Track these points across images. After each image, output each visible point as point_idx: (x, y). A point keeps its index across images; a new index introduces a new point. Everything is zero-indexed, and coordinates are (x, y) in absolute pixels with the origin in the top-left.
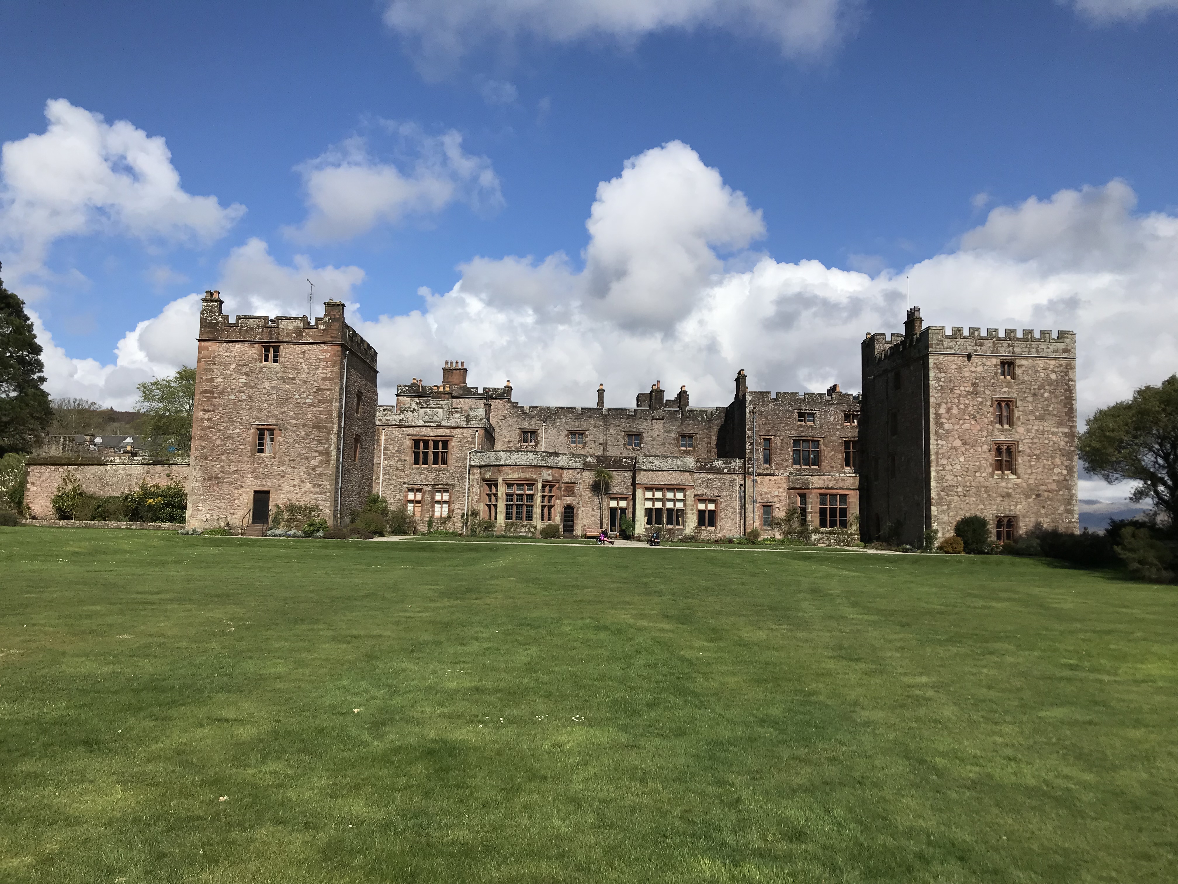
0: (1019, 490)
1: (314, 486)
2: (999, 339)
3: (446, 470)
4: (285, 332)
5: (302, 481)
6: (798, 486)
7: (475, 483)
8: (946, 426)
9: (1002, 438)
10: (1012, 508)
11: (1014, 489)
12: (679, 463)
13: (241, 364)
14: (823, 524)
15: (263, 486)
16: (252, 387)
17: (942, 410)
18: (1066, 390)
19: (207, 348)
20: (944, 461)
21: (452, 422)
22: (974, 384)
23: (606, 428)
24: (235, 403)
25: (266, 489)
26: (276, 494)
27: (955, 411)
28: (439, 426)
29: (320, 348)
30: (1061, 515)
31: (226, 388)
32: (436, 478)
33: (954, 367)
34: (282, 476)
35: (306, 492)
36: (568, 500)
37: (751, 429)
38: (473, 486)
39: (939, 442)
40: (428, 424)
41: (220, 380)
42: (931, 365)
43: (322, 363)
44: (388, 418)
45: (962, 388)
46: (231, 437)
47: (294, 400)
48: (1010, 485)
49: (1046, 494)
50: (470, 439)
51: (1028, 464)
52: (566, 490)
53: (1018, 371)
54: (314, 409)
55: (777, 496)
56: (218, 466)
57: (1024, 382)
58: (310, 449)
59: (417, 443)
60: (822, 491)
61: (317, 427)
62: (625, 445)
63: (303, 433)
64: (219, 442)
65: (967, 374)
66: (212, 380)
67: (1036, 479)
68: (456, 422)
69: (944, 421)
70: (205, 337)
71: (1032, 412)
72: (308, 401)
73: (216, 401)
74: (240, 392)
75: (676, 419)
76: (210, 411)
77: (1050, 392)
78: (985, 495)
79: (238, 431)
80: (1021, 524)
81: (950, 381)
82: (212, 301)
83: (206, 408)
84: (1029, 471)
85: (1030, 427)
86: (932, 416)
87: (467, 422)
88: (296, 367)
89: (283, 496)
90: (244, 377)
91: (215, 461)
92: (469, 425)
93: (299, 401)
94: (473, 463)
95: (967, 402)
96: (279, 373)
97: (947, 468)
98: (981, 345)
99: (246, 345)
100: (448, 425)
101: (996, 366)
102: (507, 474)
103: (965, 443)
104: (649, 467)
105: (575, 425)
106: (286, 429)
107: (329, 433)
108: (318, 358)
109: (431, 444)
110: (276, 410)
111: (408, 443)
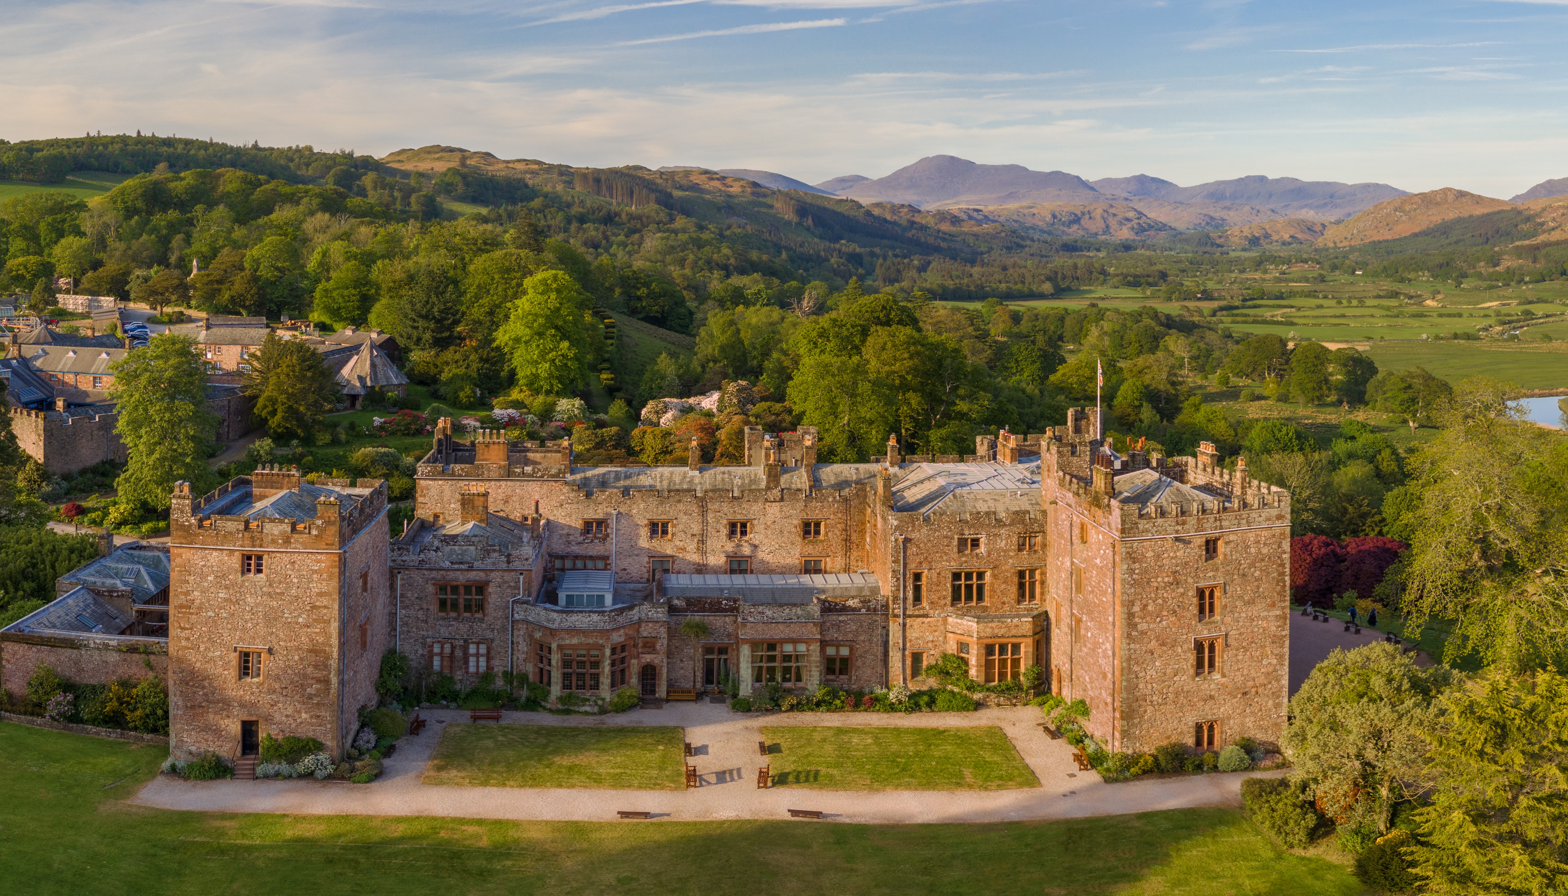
0: (1224, 691)
3: (482, 620)
4: (270, 537)
7: (521, 639)
9: (1204, 635)
10: (1215, 711)
13: (221, 576)
15: (251, 716)
16: (234, 604)
19: (180, 556)
21: (488, 564)
22: (1174, 573)
23: (702, 514)
24: (215, 622)
25: (254, 719)
26: (266, 725)
28: (471, 568)
29: (313, 557)
31: (203, 603)
32: (469, 630)
35: (301, 723)
36: (647, 658)
37: (899, 562)
38: (518, 642)
40: (456, 566)
41: (197, 593)
44: (404, 559)
45: (1160, 579)
46: (212, 660)
47: (284, 619)
50: (512, 584)
54: (309, 630)
55: (932, 641)
58: (305, 676)
59: (442, 588)
60: (990, 641)
61: (313, 651)
62: (728, 536)
63: (296, 658)
66: (187, 593)
68: (494, 564)
72: (300, 620)
73: (193, 619)
74: (220, 608)
75: (798, 500)
76: (187, 629)
79: (220, 653)
83: (182, 625)
87: (508, 562)
88: (285, 580)
89: (272, 727)
90: (224, 591)
92: (511, 567)
93: (292, 619)
94: (518, 618)
95: (1165, 595)
96: (264, 587)
99: (225, 553)
100: (483, 567)
105: (658, 512)
106: (275, 653)
107: (328, 658)
108: (311, 570)
110: (263, 631)
111: (430, 589)
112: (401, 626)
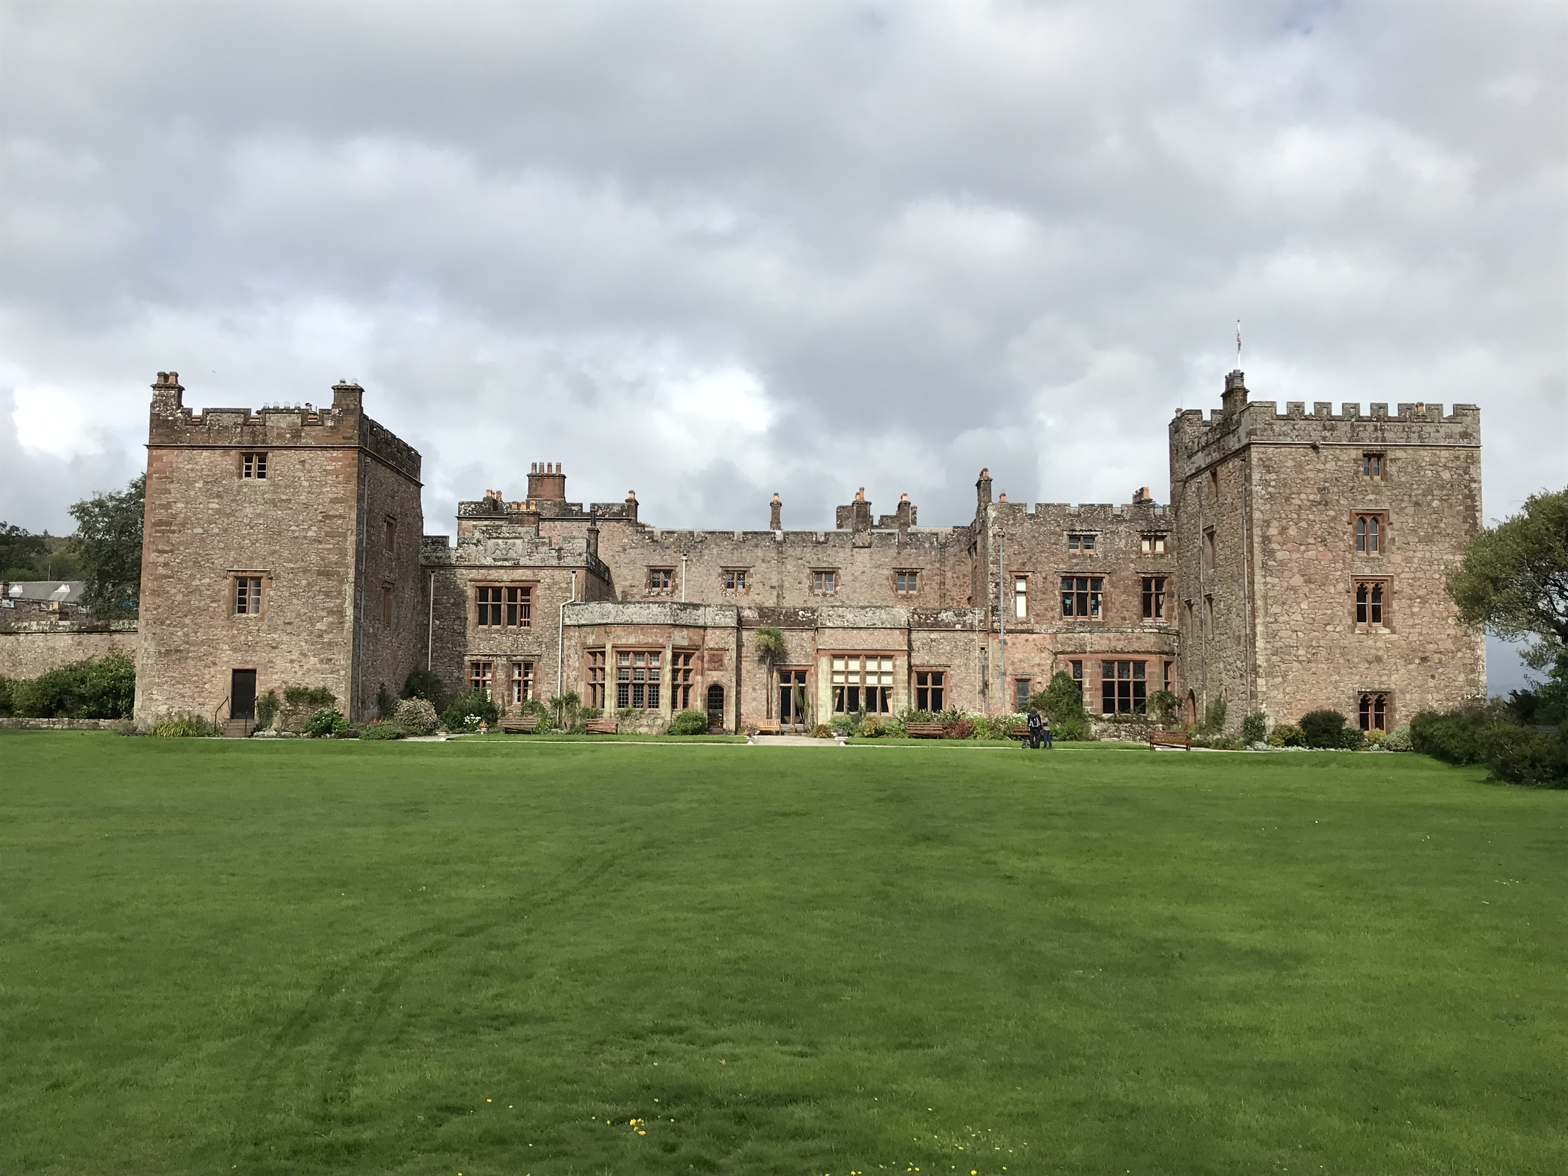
0: (1395, 652)
1: (321, 661)
2: (1361, 419)
3: (528, 633)
4: (276, 431)
5: (305, 655)
6: (1070, 649)
7: (572, 652)
8: (1279, 555)
9: (1367, 572)
10: (1384, 678)
11: (1388, 650)
12: (884, 616)
13: (212, 481)
14: (1108, 707)
15: (246, 662)
16: (228, 516)
17: (1273, 531)
18: (1466, 497)
19: (160, 459)
20: (1276, 609)
21: (536, 560)
22: (1322, 490)
23: (781, 562)
24: (202, 540)
25: (250, 666)
26: (265, 675)
27: (1293, 531)
28: (516, 566)
29: (327, 454)
30: (1461, 688)
31: (189, 518)
32: (513, 645)
33: (1290, 463)
34: (273, 648)
35: (309, 670)
36: (714, 676)
37: (996, 562)
38: (569, 656)
39: (1268, 579)
40: (499, 563)
41: (180, 505)
42: (1254, 461)
43: (330, 477)
44: (439, 555)
45: (1303, 496)
46: (197, 589)
47: (290, 534)
48: (1380, 644)
49: (1437, 656)
50: (564, 585)
51: (1408, 611)
52: (711, 661)
53: (1392, 469)
54: (320, 546)
55: (1039, 665)
56: (179, 634)
57: (1400, 485)
58: (315, 607)
59: (483, 592)
60: (1107, 657)
61: (325, 573)
62: (811, 588)
63: (304, 582)
64: (179, 597)
65: (1311, 475)
66: (168, 506)
67: (1420, 634)
68: (543, 560)
69: (1275, 546)
70: (157, 441)
71: (1414, 531)
72: (310, 534)
73: (175, 538)
74: (210, 522)
75: (890, 546)
76: (166, 552)
77: (1441, 500)
78: (1341, 661)
79: (207, 581)
80: (1398, 704)
81: (1285, 485)
82: (168, 388)
83: (160, 547)
84: (1411, 623)
85: (1410, 554)
86: (1257, 539)
87: (559, 558)
88: (293, 484)
89: (275, 677)
90: (216, 500)
91: (175, 626)
92: (562, 564)
93: (297, 534)
94: (568, 622)
95: (1311, 517)
96: (266, 493)
97: (1281, 619)
98: (1333, 429)
99: (218, 452)
100: (531, 563)
101: (1356, 461)
102: (618, 637)
103: (1309, 581)
104: (839, 623)
105: (733, 560)
106: (278, 577)
107: (342, 582)
108: (325, 470)
109: (504, 593)
110: (263, 549)
111: (471, 592)
112: (434, 641)
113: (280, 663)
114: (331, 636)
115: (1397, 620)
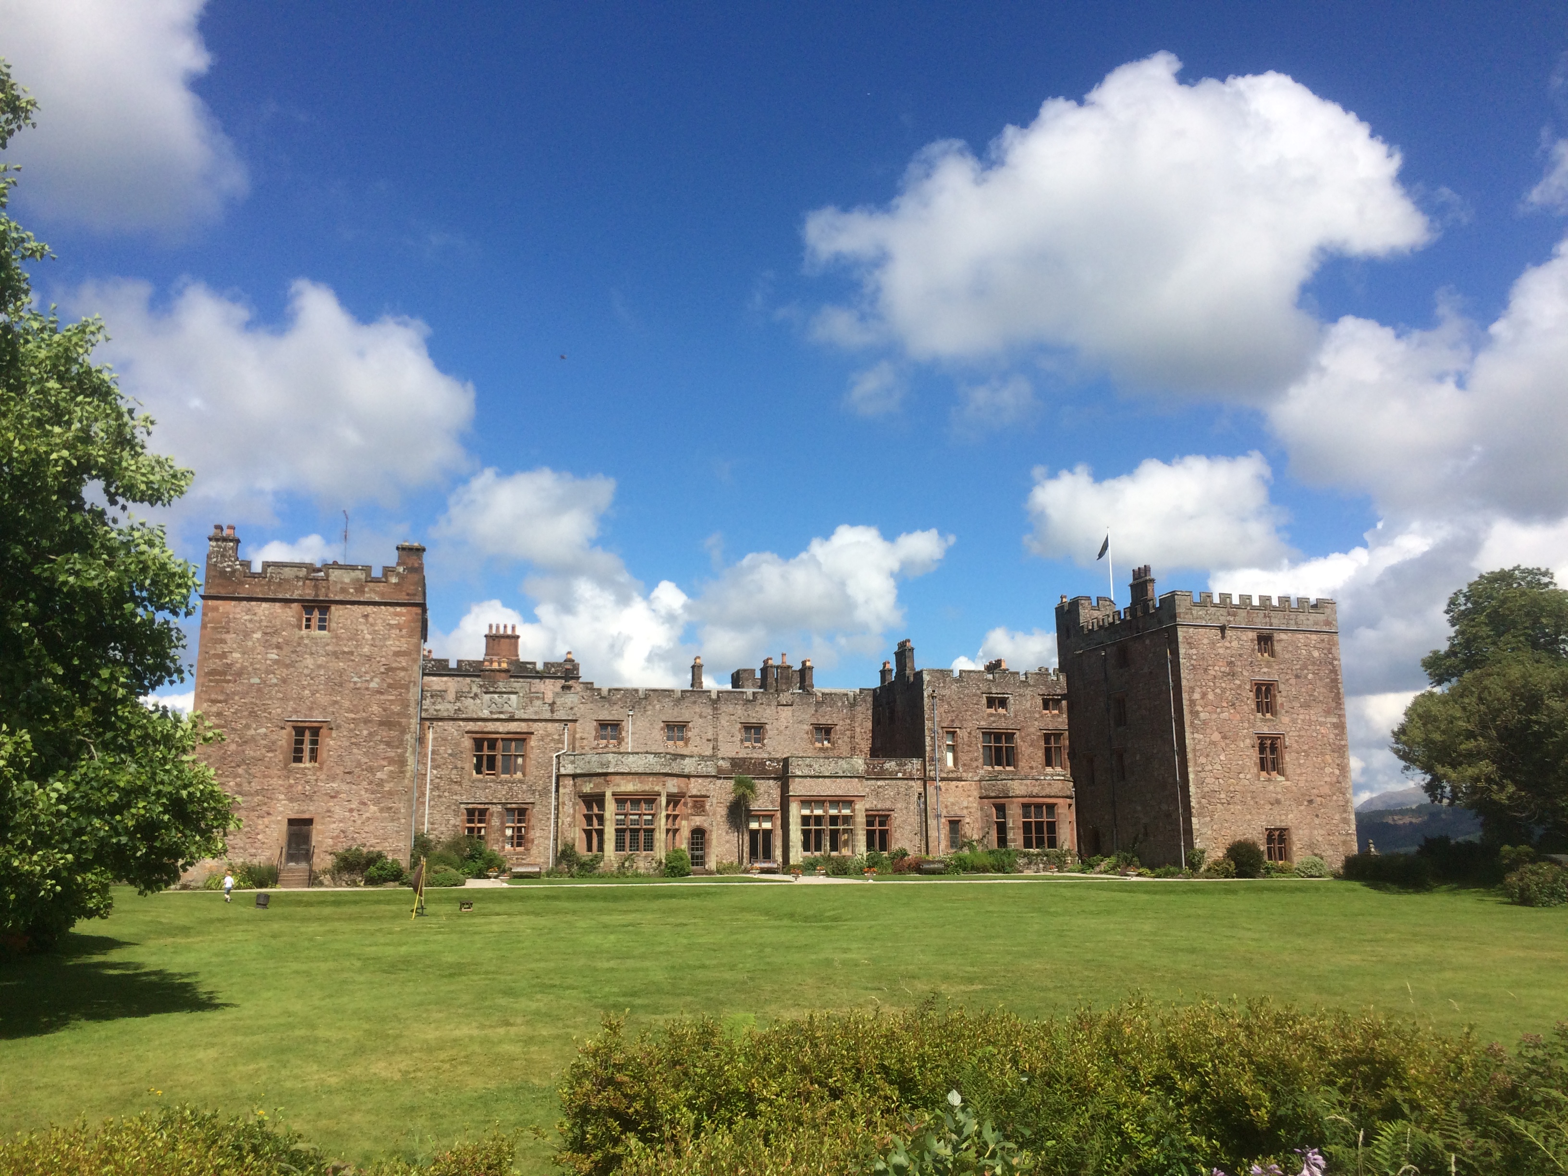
0: (1289, 796)
1: (381, 810)
2: (1254, 608)
4: (339, 586)
5: (365, 804)
6: (993, 794)
8: (1203, 716)
9: (1266, 730)
10: (1283, 817)
11: (1284, 794)
12: (845, 766)
13: (270, 632)
14: (1028, 844)
15: (304, 812)
16: (287, 666)
17: (1196, 696)
18: (1331, 671)
19: (216, 609)
20: (1203, 760)
21: (529, 714)
22: (1230, 664)
23: (716, 717)
24: (259, 690)
25: (306, 816)
26: (323, 824)
27: (1211, 696)
28: (512, 719)
29: (391, 609)
30: (1337, 826)
32: (508, 793)
33: (1205, 641)
34: (332, 797)
35: (368, 819)
36: (697, 820)
37: (932, 719)
39: (1196, 735)
40: (495, 716)
41: (236, 655)
42: (1180, 639)
43: (393, 631)
44: (437, 707)
45: (1217, 668)
46: (253, 739)
47: (352, 685)
48: (1279, 789)
49: (1319, 799)
50: (556, 737)
51: (1296, 762)
52: (694, 807)
53: (1277, 647)
54: (382, 697)
55: (967, 808)
56: (232, 784)
57: (1284, 661)
58: (376, 755)
59: (478, 744)
60: (1026, 800)
61: (386, 723)
62: (742, 741)
63: (365, 732)
64: (233, 747)
65: (1221, 651)
66: (224, 655)
67: (1306, 781)
68: (536, 713)
69: (1199, 708)
70: (213, 592)
71: (1296, 698)
73: (230, 688)
74: (268, 672)
75: (809, 704)
76: (220, 702)
77: (1313, 673)
78: (1252, 803)
79: (263, 730)
80: (1294, 838)
81: (1203, 658)
82: (225, 540)
84: (1299, 771)
85: (1295, 716)
86: (1185, 702)
87: (552, 711)
88: (355, 636)
89: (334, 826)
91: (227, 776)
92: (555, 716)
95: (1223, 685)
96: (328, 644)
97: (1207, 768)
98: (1234, 615)
99: (278, 604)
100: (526, 717)
101: (1252, 640)
102: (617, 785)
103: (1224, 737)
104: (806, 772)
105: (673, 714)
106: (339, 727)
107: (403, 732)
108: (389, 624)
109: (499, 744)
110: (322, 698)
111: (467, 743)
112: (432, 790)
113: (339, 812)
114: (392, 784)
115: (1289, 768)
